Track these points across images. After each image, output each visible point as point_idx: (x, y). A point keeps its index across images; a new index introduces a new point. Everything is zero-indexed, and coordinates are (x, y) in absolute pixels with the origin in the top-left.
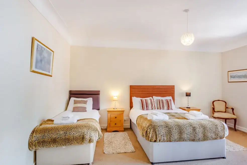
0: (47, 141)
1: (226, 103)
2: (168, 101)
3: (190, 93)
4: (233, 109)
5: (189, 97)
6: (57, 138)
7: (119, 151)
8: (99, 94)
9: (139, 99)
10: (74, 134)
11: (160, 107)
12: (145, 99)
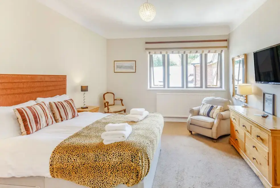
1: (114, 95)
2: (70, 103)
3: (87, 86)
4: (122, 100)
5: (85, 92)
12: (28, 107)
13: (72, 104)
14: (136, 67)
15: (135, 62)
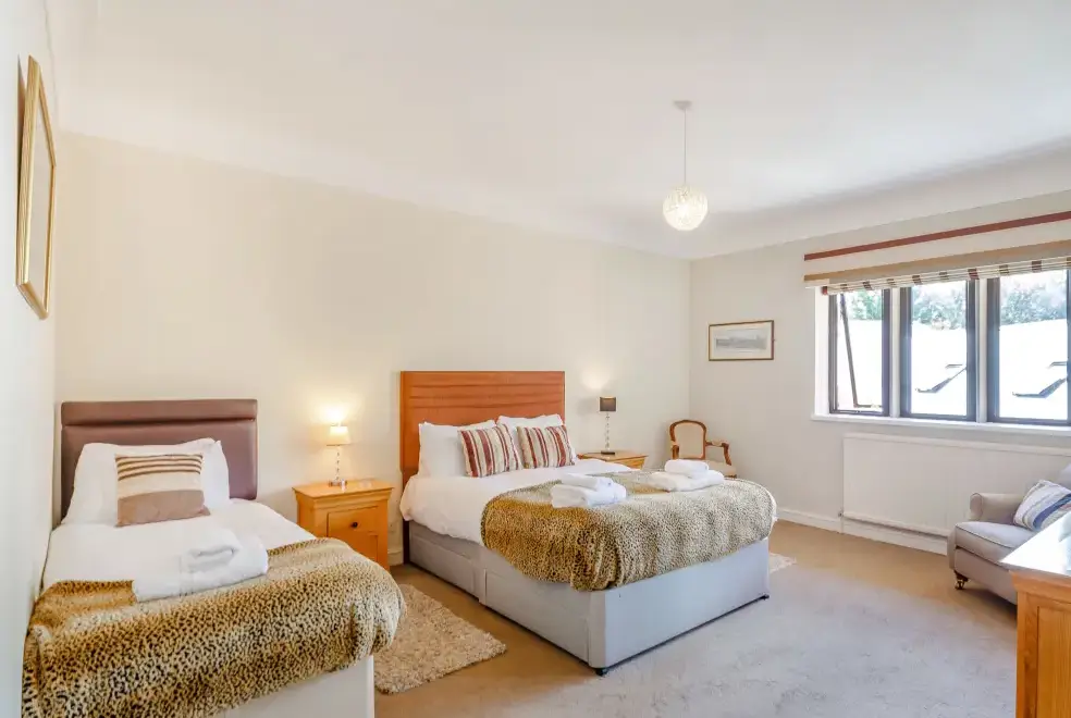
0: (150, 703)
1: (704, 428)
2: (557, 434)
3: (615, 399)
4: (725, 447)
5: (610, 414)
6: (211, 671)
7: (442, 663)
8: (251, 418)
9: (453, 432)
10: (305, 626)
11: (535, 460)
12: (478, 431)
13: (562, 437)
14: (773, 341)
15: (769, 324)
